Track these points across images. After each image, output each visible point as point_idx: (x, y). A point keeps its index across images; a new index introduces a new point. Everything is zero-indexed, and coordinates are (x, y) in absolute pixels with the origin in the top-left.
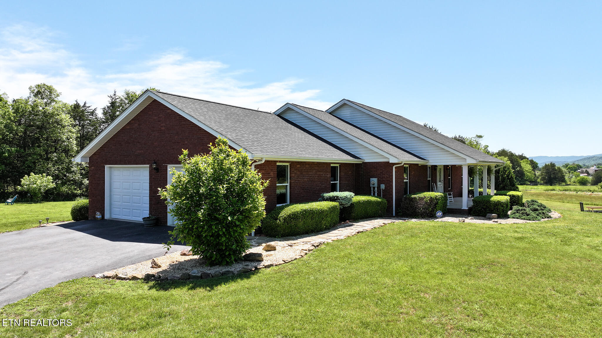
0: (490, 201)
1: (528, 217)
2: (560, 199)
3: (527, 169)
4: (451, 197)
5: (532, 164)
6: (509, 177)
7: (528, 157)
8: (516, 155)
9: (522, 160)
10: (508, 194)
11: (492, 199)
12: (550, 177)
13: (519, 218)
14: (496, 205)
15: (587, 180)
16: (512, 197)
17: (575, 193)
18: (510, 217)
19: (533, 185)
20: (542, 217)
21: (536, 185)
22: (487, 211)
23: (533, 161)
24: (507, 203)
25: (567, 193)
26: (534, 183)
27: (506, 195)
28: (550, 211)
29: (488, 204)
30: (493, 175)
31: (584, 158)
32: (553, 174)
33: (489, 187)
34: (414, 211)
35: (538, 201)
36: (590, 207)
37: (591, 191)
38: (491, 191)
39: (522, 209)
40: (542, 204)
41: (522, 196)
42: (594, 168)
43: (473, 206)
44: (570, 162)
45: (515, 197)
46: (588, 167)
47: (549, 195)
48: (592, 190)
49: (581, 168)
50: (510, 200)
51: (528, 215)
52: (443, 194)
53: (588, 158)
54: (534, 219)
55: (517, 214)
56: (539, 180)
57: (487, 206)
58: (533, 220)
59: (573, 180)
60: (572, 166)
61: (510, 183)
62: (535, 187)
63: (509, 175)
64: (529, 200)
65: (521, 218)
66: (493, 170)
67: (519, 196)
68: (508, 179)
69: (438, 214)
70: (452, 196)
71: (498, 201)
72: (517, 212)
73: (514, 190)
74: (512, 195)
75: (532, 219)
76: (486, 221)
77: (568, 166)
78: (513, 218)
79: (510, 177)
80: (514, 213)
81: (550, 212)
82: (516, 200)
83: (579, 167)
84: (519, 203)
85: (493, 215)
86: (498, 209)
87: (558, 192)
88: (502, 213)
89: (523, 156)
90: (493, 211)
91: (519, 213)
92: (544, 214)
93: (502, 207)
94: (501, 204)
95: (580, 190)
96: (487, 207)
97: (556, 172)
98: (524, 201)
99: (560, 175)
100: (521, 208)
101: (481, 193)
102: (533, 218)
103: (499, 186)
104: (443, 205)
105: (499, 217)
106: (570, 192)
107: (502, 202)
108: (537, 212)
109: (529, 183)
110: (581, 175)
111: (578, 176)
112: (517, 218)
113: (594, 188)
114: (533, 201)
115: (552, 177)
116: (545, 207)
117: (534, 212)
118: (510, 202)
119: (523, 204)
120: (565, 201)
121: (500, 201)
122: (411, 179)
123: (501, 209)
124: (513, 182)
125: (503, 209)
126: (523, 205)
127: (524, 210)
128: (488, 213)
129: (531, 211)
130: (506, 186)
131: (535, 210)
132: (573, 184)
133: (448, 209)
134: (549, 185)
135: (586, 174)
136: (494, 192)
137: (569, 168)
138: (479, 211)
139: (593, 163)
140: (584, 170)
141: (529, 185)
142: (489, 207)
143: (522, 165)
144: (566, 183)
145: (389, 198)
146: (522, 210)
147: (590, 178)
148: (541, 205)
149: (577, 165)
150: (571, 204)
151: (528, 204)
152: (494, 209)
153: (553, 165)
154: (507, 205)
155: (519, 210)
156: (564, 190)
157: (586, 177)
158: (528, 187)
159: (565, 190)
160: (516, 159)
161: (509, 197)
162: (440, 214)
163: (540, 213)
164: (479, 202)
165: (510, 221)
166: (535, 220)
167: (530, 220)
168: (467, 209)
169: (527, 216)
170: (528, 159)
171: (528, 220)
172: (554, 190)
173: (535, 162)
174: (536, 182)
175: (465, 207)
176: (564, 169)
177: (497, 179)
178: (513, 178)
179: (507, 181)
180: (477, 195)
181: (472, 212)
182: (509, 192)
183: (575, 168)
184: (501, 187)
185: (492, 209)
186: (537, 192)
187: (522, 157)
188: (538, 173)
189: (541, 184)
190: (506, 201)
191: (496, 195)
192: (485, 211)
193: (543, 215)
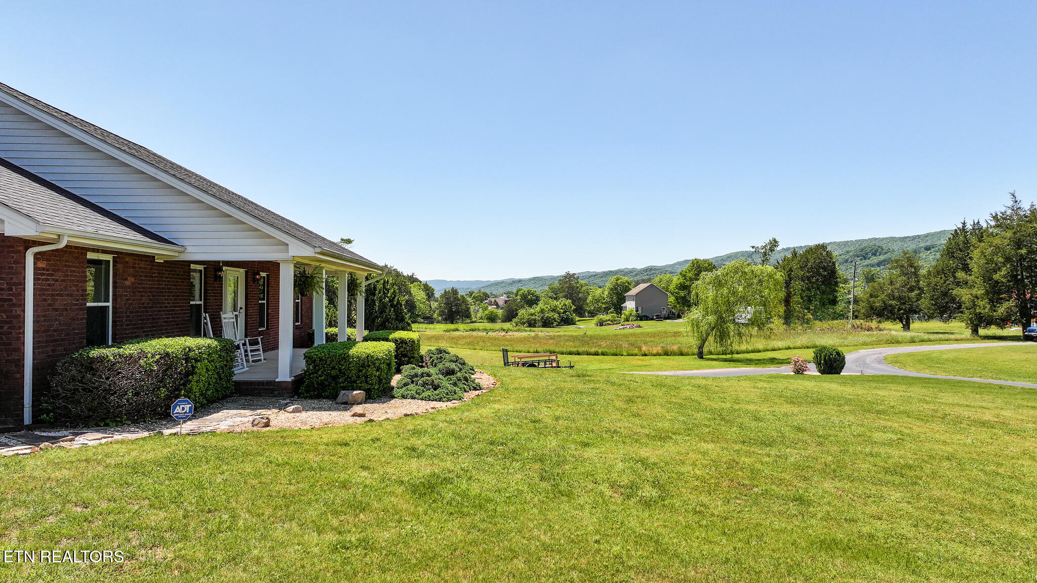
0: (348, 356)
1: (437, 392)
2: (469, 344)
3: (419, 298)
4: (258, 350)
5: (427, 290)
6: (393, 302)
7: (420, 279)
8: (403, 276)
9: (412, 283)
10: (391, 337)
11: (353, 351)
12: (450, 311)
13: (417, 396)
14: (363, 366)
15: (497, 315)
16: (399, 344)
17: (484, 334)
18: (396, 396)
19: (427, 323)
20: (464, 388)
21: (432, 323)
22: (341, 383)
23: (427, 286)
24: (390, 359)
25: (475, 333)
26: (429, 320)
27: (387, 340)
28: (474, 370)
29: (342, 365)
30: (361, 295)
31: (490, 283)
32: (455, 305)
33: (351, 323)
34: (101, 404)
35: (450, 350)
36: (516, 356)
37: (504, 330)
38: (358, 332)
39: (422, 373)
40: (458, 357)
41: (419, 341)
42: (504, 297)
43: (306, 371)
44: (474, 288)
45: (406, 343)
46: (496, 296)
47: (453, 338)
48: (505, 328)
49: (489, 298)
50: (396, 351)
51: (436, 388)
52: (216, 343)
53: (495, 283)
54: (449, 397)
55: (411, 386)
56: (435, 316)
57: (340, 370)
58: (449, 400)
59: (479, 315)
60: (477, 295)
61: (396, 314)
62: (431, 326)
63: (394, 298)
64: (433, 348)
65: (420, 397)
66: (361, 284)
67: (413, 342)
68: (392, 306)
69: (178, 410)
70: (260, 346)
71: (368, 356)
72: (412, 382)
73: (403, 329)
74: (400, 339)
75: (445, 397)
76: (334, 413)
77: (473, 295)
78: (403, 397)
79: (395, 303)
80: (406, 385)
81: (473, 374)
82: (407, 351)
83: (486, 296)
84: (413, 357)
85: (355, 392)
86: (366, 377)
87: (462, 333)
88: (376, 387)
89: (414, 277)
90: (355, 382)
91: (417, 385)
92: (467, 381)
93: (377, 370)
94: (374, 364)
95: (491, 329)
96: (341, 373)
97: (459, 302)
98: (423, 350)
99: (464, 307)
100: (419, 371)
101: (331, 338)
102: (447, 394)
103: (373, 321)
104: (218, 373)
105: (371, 397)
106: (479, 333)
107: (377, 359)
108: (454, 378)
109: (422, 321)
110: (489, 308)
111: (486, 309)
112: (413, 398)
113: (507, 325)
114: (440, 351)
115: (453, 310)
116: (464, 364)
117: (446, 378)
118: (396, 357)
119: (421, 357)
120: (477, 347)
121: (372, 357)
122: (119, 300)
123: (375, 376)
124: (400, 313)
125: (379, 377)
126: (420, 361)
127: (429, 375)
128: (344, 388)
129: (441, 376)
130: (388, 321)
131: (449, 373)
132: (480, 321)
133: (238, 384)
134: (449, 323)
135: (495, 307)
136: (362, 333)
137: (474, 298)
138: (321, 384)
139: (501, 291)
140: (493, 300)
141: (421, 323)
142: (345, 373)
143: (412, 292)
144: (471, 320)
145: (7, 361)
146: (422, 375)
147: (500, 312)
148: (457, 360)
149: (483, 294)
150: (485, 352)
151: (431, 358)
152: (358, 377)
153: (455, 292)
154: (389, 365)
155: (416, 375)
156: (470, 330)
157: (495, 311)
158: (421, 325)
159: (472, 330)
160: (403, 282)
161: (394, 344)
162: (183, 409)
163: (459, 380)
164: (321, 360)
165: (396, 408)
166: (451, 400)
167: (440, 400)
168: (289, 380)
169: (435, 390)
170: (421, 282)
171: (436, 400)
172: (457, 330)
173: (430, 287)
174: (432, 319)
175: (284, 375)
176: (469, 299)
177: (369, 304)
178: (401, 305)
179: (390, 310)
180: (320, 340)
181: (302, 389)
182: (394, 333)
183: (482, 298)
184: (378, 322)
185: (354, 378)
186: (434, 333)
187: (412, 279)
188: (434, 305)
189: (438, 322)
190: (386, 355)
191: (366, 339)
192: (336, 385)
193: (465, 384)
